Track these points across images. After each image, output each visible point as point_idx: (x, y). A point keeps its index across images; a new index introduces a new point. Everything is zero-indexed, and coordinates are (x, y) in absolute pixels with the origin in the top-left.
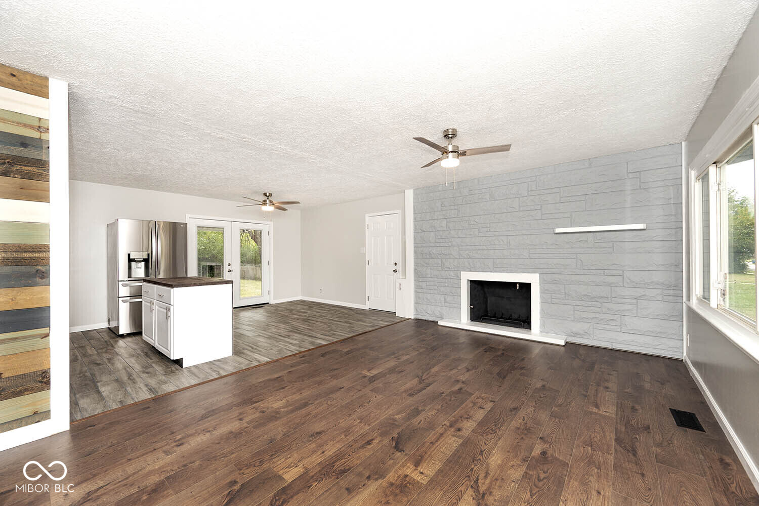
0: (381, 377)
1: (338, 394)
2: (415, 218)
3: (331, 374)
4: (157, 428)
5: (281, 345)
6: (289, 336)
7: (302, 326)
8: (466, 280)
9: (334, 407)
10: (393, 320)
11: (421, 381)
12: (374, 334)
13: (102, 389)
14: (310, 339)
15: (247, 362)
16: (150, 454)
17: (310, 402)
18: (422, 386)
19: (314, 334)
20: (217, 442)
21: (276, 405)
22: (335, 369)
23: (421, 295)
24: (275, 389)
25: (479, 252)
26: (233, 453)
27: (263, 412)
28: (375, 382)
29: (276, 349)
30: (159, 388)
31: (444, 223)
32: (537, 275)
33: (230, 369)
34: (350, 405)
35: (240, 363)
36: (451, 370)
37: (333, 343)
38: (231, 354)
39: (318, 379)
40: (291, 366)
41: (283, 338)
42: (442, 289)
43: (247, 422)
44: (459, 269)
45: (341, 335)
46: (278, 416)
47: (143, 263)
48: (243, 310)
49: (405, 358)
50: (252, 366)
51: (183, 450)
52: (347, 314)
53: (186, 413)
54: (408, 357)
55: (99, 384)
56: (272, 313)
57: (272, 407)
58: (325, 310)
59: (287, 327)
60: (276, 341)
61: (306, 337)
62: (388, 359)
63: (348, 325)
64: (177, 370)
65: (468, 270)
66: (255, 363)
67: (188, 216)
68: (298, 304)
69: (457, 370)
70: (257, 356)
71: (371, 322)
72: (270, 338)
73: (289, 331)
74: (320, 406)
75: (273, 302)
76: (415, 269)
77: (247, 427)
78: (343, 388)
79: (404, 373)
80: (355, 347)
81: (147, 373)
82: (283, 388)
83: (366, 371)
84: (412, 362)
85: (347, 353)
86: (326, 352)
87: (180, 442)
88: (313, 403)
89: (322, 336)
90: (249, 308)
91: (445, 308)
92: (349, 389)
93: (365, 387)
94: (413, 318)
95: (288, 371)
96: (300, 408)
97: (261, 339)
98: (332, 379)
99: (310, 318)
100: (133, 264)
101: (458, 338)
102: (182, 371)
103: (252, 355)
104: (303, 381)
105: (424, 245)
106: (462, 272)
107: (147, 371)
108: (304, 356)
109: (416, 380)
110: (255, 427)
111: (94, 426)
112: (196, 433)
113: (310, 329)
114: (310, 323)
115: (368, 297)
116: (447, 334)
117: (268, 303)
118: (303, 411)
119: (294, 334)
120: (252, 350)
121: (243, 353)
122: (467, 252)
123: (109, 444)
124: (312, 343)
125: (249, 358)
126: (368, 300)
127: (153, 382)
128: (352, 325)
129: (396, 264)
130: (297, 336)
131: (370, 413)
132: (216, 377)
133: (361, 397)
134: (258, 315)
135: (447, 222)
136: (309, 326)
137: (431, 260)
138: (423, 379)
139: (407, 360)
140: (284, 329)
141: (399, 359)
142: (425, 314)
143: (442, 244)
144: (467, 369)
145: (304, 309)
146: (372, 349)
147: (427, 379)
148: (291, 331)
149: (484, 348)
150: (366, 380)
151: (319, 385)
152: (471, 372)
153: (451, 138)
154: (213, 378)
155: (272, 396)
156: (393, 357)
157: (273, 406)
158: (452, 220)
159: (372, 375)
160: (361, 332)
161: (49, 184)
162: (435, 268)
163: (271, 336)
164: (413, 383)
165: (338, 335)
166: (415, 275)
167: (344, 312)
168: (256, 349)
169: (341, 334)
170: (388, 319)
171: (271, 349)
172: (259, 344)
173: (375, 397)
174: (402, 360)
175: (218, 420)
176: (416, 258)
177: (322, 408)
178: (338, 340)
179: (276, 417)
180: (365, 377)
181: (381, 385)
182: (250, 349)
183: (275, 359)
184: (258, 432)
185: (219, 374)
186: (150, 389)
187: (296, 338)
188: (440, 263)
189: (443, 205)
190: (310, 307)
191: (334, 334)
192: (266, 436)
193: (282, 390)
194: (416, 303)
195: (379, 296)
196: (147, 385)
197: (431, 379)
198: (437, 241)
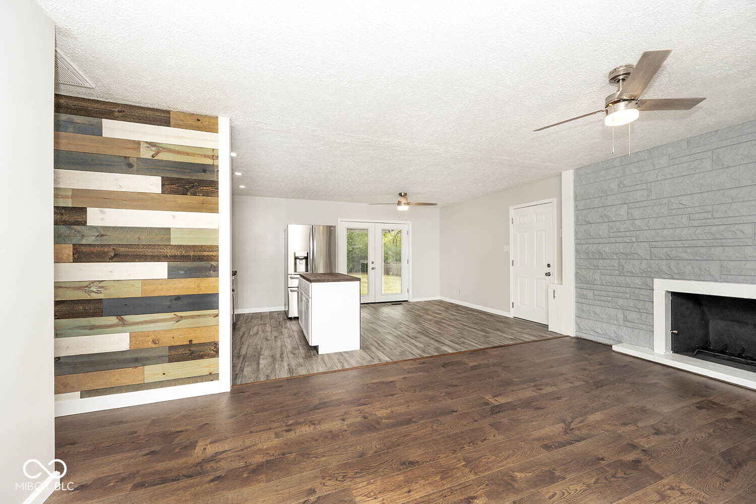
0: (508, 410)
1: (448, 418)
2: (576, 207)
3: (446, 390)
4: (281, 408)
5: (406, 346)
6: (416, 337)
7: (432, 328)
8: (664, 292)
9: (439, 435)
10: (543, 335)
11: (568, 430)
12: (512, 350)
13: (261, 362)
14: (436, 344)
15: (369, 358)
16: (266, 432)
17: (414, 420)
18: (567, 437)
19: (442, 339)
20: (316, 438)
21: (380, 413)
22: (453, 386)
23: (585, 307)
24: (386, 394)
25: (689, 250)
26: (323, 456)
27: (365, 418)
28: (499, 414)
29: (399, 349)
30: (296, 369)
31: (623, 211)
33: (354, 363)
34: (459, 437)
35: (364, 359)
36: (625, 424)
37: (460, 353)
38: (358, 348)
39: (430, 393)
40: (408, 372)
41: (409, 339)
42: (620, 301)
43: (347, 425)
44: (650, 275)
45: (472, 345)
46: (377, 426)
47: (304, 260)
48: (384, 306)
49: (549, 389)
50: (373, 363)
51: (289, 437)
52: (485, 320)
53: (304, 399)
54: (554, 389)
55: (261, 357)
56: (408, 310)
57: (375, 414)
58: (461, 314)
59: (417, 327)
60: (402, 340)
61: (432, 342)
62: (523, 386)
63: (484, 334)
64: (314, 355)
65: (667, 276)
66: (376, 362)
67: (340, 220)
68: (436, 304)
69: (636, 428)
70: (380, 354)
71: (513, 334)
72: (397, 337)
73: (418, 333)
74: (423, 429)
75: (412, 300)
76: (577, 274)
77: (346, 431)
78: (456, 411)
79: (541, 412)
80: (485, 362)
81: (294, 354)
82: (392, 395)
83: (491, 397)
84: (559, 398)
85: (473, 368)
86: (449, 363)
87: (290, 428)
88: (416, 423)
89: (450, 343)
90: (389, 304)
91: (625, 328)
92: (464, 416)
93: (485, 417)
94: (573, 335)
95: (404, 376)
96: (401, 424)
97: (389, 337)
98: (446, 397)
99: (443, 321)
100: (298, 260)
101: (646, 376)
102: (317, 357)
103: (376, 352)
104: (415, 391)
105: (590, 241)
106: (655, 280)
107: (294, 352)
108: (424, 363)
109: (559, 427)
110: (352, 433)
111: (244, 392)
112: (304, 423)
113: (440, 333)
114: (441, 326)
115: (513, 303)
116: (625, 366)
117: (407, 301)
118: (404, 429)
119: (421, 336)
120: (378, 347)
121: (369, 349)
122: (665, 250)
123: (246, 413)
124: (437, 349)
125: (373, 355)
126: (513, 307)
127: (293, 363)
128: (488, 335)
129: (549, 266)
130: (424, 339)
131: (480, 457)
132: (340, 369)
133: (473, 430)
134: (396, 313)
135: (629, 209)
136: (440, 329)
137: (601, 261)
138: (571, 427)
139: (552, 393)
140: (414, 329)
141: (540, 389)
142: (592, 333)
143: (620, 240)
144: (655, 429)
145: (440, 310)
146: (506, 368)
147: (579, 429)
148: (419, 332)
149: (698, 401)
150: (488, 408)
151: (429, 401)
152: (663, 437)
153: (623, 80)
154: (337, 369)
155: (379, 401)
156: (532, 384)
157: (377, 413)
158: (637, 205)
159: (497, 403)
160: (496, 345)
161: (218, 199)
162: (608, 271)
163: (399, 335)
164: (554, 429)
165: (469, 344)
166: (576, 280)
167: (481, 318)
168: (382, 347)
169: (472, 343)
170: (534, 333)
171: (395, 349)
172: (386, 341)
173: (494, 436)
174: (544, 392)
175: (325, 414)
176: (578, 258)
177: (424, 430)
178: (468, 350)
179: (375, 427)
180: (487, 404)
181: (506, 420)
182: (377, 345)
183: (395, 360)
184: (354, 439)
185: (343, 366)
186: (289, 369)
187: (423, 341)
188: (617, 265)
189: (622, 186)
190: (447, 308)
191: (464, 343)
192: (358, 448)
193: (390, 397)
194: (578, 317)
195: (527, 304)
196: (289, 365)
197: (585, 432)
198: (611, 235)
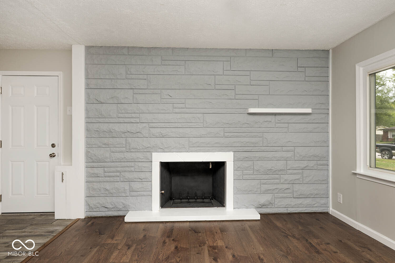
8: (159, 163)
23: (95, 185)
32: (232, 153)
42: (127, 175)
44: (149, 150)
65: (159, 150)
76: (87, 153)
91: (130, 198)
105: (102, 120)
106: (153, 154)
122: (159, 129)
129: (53, 146)
137: (111, 139)
142: (103, 209)
158: (140, 91)
162: (117, 149)
166: (87, 160)
176: (89, 137)
188: (124, 143)
189: (129, 73)
194: (88, 196)
198: (120, 115)
